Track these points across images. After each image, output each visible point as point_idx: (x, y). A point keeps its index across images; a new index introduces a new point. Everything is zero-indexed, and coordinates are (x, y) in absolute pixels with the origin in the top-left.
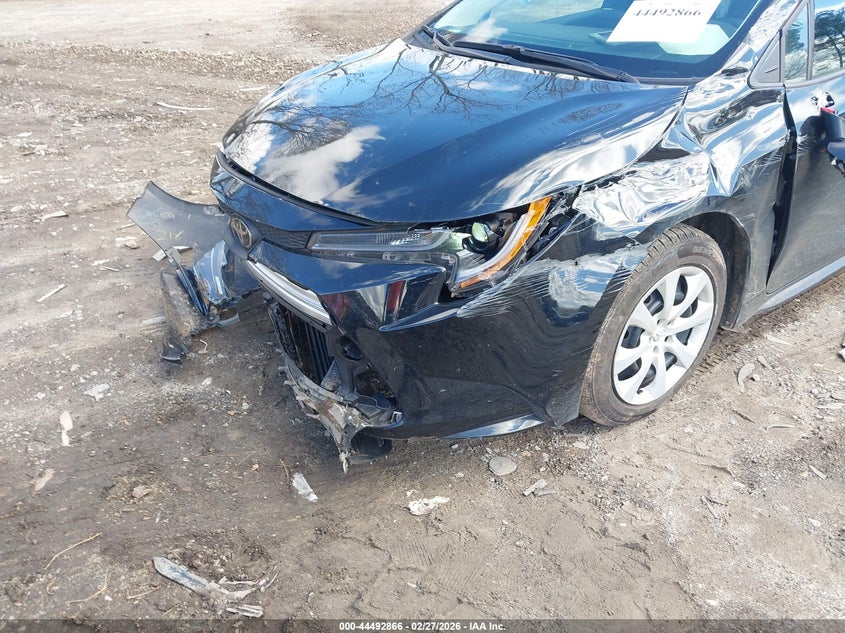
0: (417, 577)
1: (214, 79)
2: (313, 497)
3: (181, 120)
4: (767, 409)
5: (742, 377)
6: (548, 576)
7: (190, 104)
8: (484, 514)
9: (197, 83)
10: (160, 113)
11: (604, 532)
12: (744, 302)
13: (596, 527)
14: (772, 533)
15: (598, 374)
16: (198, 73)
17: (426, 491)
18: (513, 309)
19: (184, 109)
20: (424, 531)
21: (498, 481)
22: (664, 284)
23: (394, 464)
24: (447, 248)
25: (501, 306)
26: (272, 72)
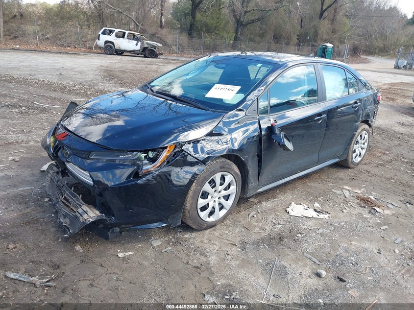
0: (116, 276)
1: (61, 94)
2: (82, 251)
3: (44, 110)
4: (255, 226)
5: (250, 216)
6: (165, 276)
7: (49, 104)
8: (146, 258)
9: (53, 95)
10: (34, 106)
11: (188, 263)
12: (249, 188)
13: (185, 262)
14: (245, 263)
15: (192, 207)
16: (55, 91)
17: (125, 250)
18: (158, 182)
19: (46, 106)
20: (122, 262)
21: (154, 247)
22: (215, 177)
23: (115, 242)
24: (139, 159)
25: (154, 180)
26: (89, 93)
